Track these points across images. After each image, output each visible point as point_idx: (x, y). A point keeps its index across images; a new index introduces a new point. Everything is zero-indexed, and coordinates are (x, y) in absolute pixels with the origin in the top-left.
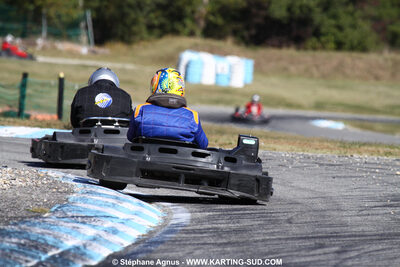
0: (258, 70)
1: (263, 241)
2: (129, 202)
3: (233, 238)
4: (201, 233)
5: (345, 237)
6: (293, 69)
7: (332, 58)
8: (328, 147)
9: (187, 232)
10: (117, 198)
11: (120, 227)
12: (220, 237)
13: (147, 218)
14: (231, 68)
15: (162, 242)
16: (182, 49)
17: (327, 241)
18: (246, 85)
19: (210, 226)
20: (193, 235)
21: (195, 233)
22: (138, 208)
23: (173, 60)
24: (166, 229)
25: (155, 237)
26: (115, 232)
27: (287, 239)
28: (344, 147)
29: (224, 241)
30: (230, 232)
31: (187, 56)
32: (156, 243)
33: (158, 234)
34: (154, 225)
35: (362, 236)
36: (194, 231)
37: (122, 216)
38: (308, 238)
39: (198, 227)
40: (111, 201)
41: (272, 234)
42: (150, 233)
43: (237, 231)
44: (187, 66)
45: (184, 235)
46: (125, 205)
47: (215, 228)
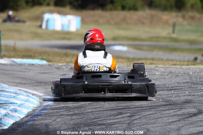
0: (83, 21)
1: (91, 112)
2: (22, 95)
3: (76, 111)
4: (60, 109)
5: (132, 108)
6: (101, 21)
7: (120, 14)
8: (121, 62)
9: (53, 109)
10: (16, 93)
11: (18, 109)
12: (69, 111)
13: (32, 103)
14: (69, 21)
15: (40, 115)
16: (44, 13)
17: (123, 111)
18: (77, 30)
19: (64, 106)
20: (56, 111)
21: (57, 109)
22: (27, 98)
23: (40, 18)
24: (42, 108)
25: (36, 112)
26: (16, 111)
27: (103, 111)
28: (129, 61)
29: (72, 113)
30: (74, 108)
31: (47, 16)
32: (37, 115)
33: (38, 111)
34: (35, 106)
35: (141, 107)
36: (56, 109)
37: (19, 102)
38: (114, 110)
39: (58, 106)
40: (13, 95)
41: (96, 108)
42: (34, 110)
43: (78, 108)
44: (47, 21)
45: (51, 111)
46: (20, 96)
47: (67, 107)
